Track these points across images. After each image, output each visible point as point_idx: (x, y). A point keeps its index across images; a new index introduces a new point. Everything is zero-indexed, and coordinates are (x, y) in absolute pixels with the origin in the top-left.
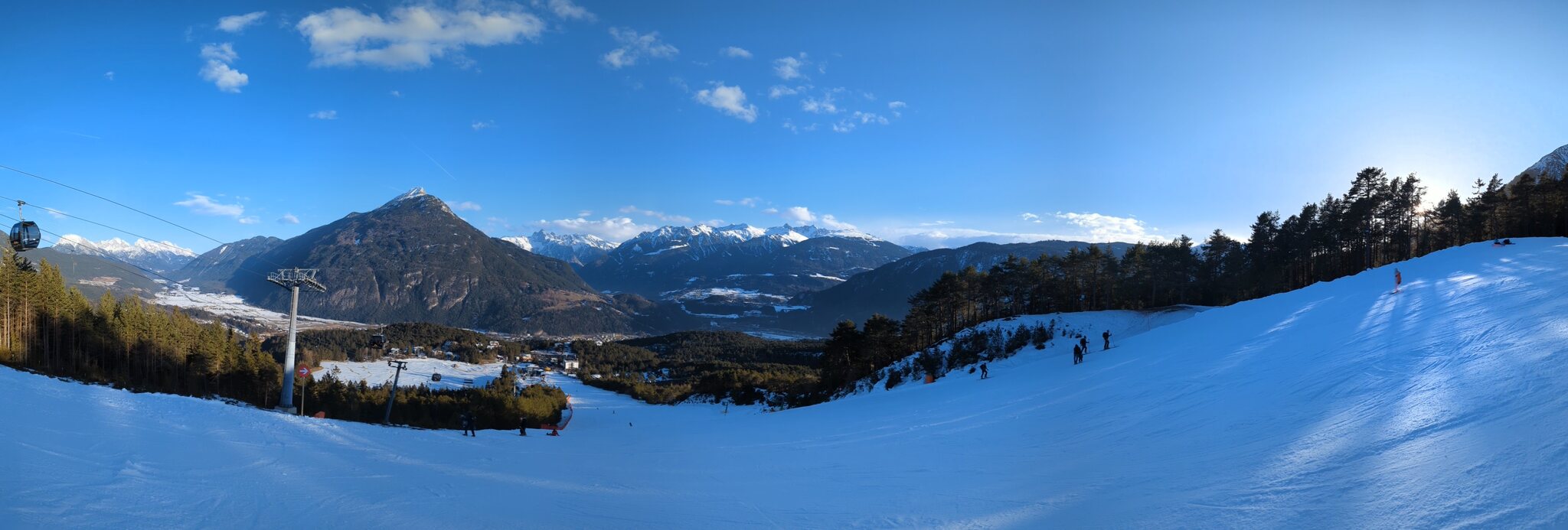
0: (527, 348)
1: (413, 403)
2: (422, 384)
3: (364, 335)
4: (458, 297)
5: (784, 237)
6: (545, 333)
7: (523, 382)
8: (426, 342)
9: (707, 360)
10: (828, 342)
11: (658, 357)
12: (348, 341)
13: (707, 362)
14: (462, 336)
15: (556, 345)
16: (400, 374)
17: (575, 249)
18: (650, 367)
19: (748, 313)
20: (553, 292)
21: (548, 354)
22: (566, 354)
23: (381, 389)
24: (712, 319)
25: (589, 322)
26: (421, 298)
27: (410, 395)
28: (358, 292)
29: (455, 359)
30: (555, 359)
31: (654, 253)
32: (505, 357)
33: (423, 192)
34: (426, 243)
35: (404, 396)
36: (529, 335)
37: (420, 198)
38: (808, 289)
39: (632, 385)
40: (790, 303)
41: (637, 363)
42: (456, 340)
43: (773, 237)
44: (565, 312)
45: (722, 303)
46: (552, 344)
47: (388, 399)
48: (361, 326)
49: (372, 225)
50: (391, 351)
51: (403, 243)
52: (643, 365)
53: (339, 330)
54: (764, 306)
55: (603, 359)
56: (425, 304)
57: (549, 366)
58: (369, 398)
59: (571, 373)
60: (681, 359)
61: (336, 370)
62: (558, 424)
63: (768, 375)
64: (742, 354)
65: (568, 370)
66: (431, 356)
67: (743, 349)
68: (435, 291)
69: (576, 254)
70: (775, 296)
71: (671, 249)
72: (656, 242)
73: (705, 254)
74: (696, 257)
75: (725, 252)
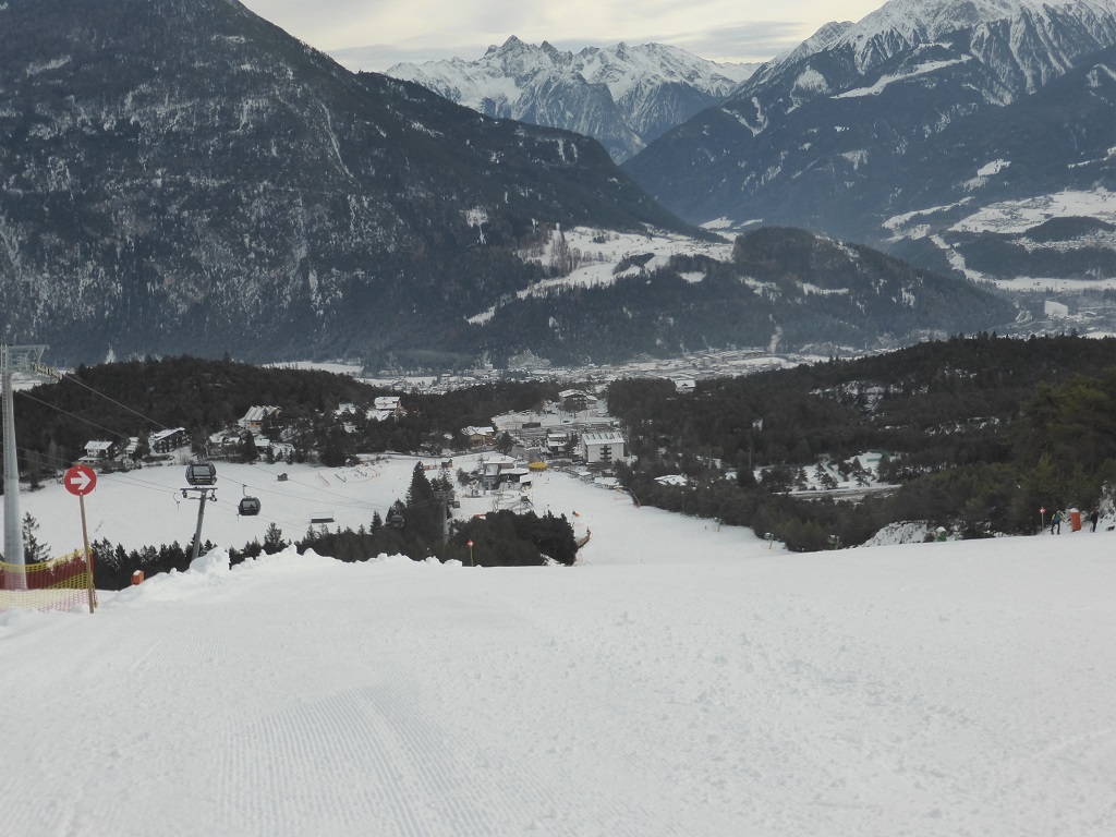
0: (481, 409)
8: (188, 417)
16: (206, 510)
29: (279, 458)
30: (560, 436)
50: (85, 453)
57: (542, 456)
71: (918, 72)
72: (869, 54)
73: (1029, 81)
74: (1000, 93)
75: (1099, 70)
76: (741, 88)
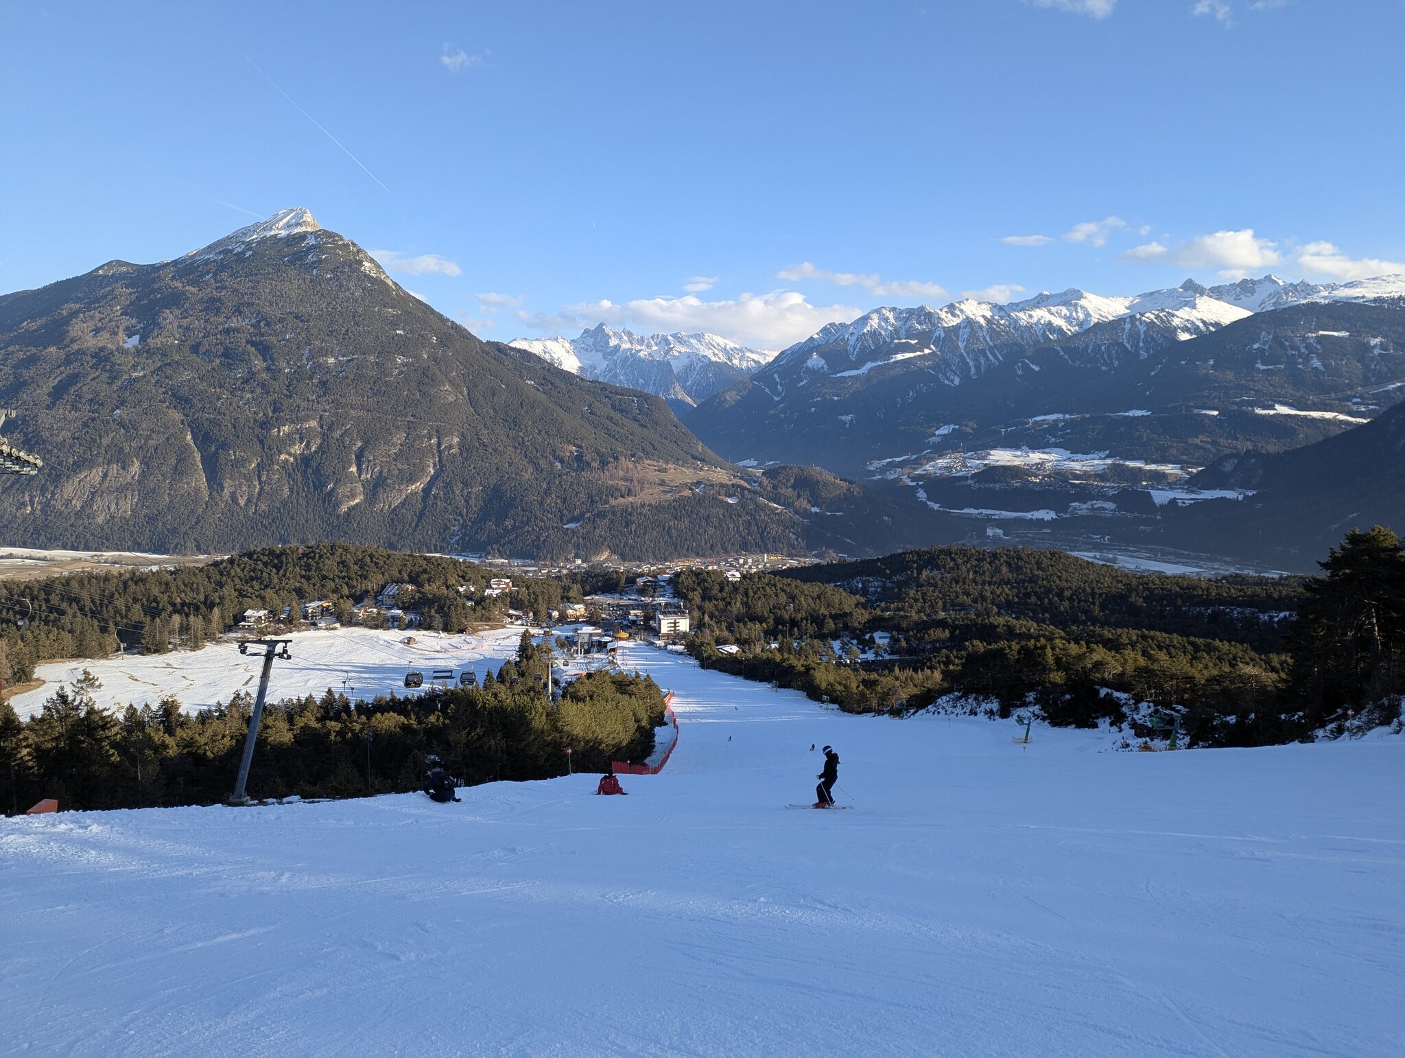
0: (575, 590)
1: (310, 741)
2: (330, 692)
3: (167, 584)
4: (412, 480)
5: (1183, 316)
6: (615, 557)
7: (571, 667)
8: (335, 591)
9: (978, 615)
10: (1312, 586)
11: (864, 606)
12: (120, 603)
13: (979, 621)
14: (425, 571)
15: (640, 581)
16: (272, 672)
17: (676, 366)
18: (843, 628)
19: (1082, 508)
20: (631, 465)
21: (622, 602)
22: (662, 601)
23: (222, 715)
24: (989, 520)
25: (711, 531)
26: (319, 486)
27: (300, 722)
28: (143, 473)
29: (410, 626)
30: (638, 612)
31: (854, 373)
32: (526, 614)
33: (311, 222)
34: (327, 352)
35: (283, 725)
36: (579, 562)
37: (303, 237)
38: (1249, 445)
39: (808, 669)
40: (1193, 483)
41: (818, 620)
42: (412, 580)
43: (1150, 316)
44: (659, 508)
45: (1016, 483)
46: (631, 580)
47: (241, 740)
48: (154, 562)
49: (175, 300)
50: (244, 619)
51: (265, 350)
52: (830, 625)
53: (91, 577)
54: (1124, 491)
55: (743, 611)
56: (330, 500)
57: (624, 628)
58: (189, 743)
59: (674, 644)
60: (919, 612)
61: (88, 680)
62: (647, 761)
63: (1134, 659)
64: (1066, 603)
65: (668, 636)
66: (350, 621)
67: (1067, 593)
68: (353, 469)
69: (678, 378)
70: (1153, 467)
71: (893, 360)
72: (858, 346)
73: (973, 369)
74: (952, 377)
75: (1023, 362)
76: (766, 368)
